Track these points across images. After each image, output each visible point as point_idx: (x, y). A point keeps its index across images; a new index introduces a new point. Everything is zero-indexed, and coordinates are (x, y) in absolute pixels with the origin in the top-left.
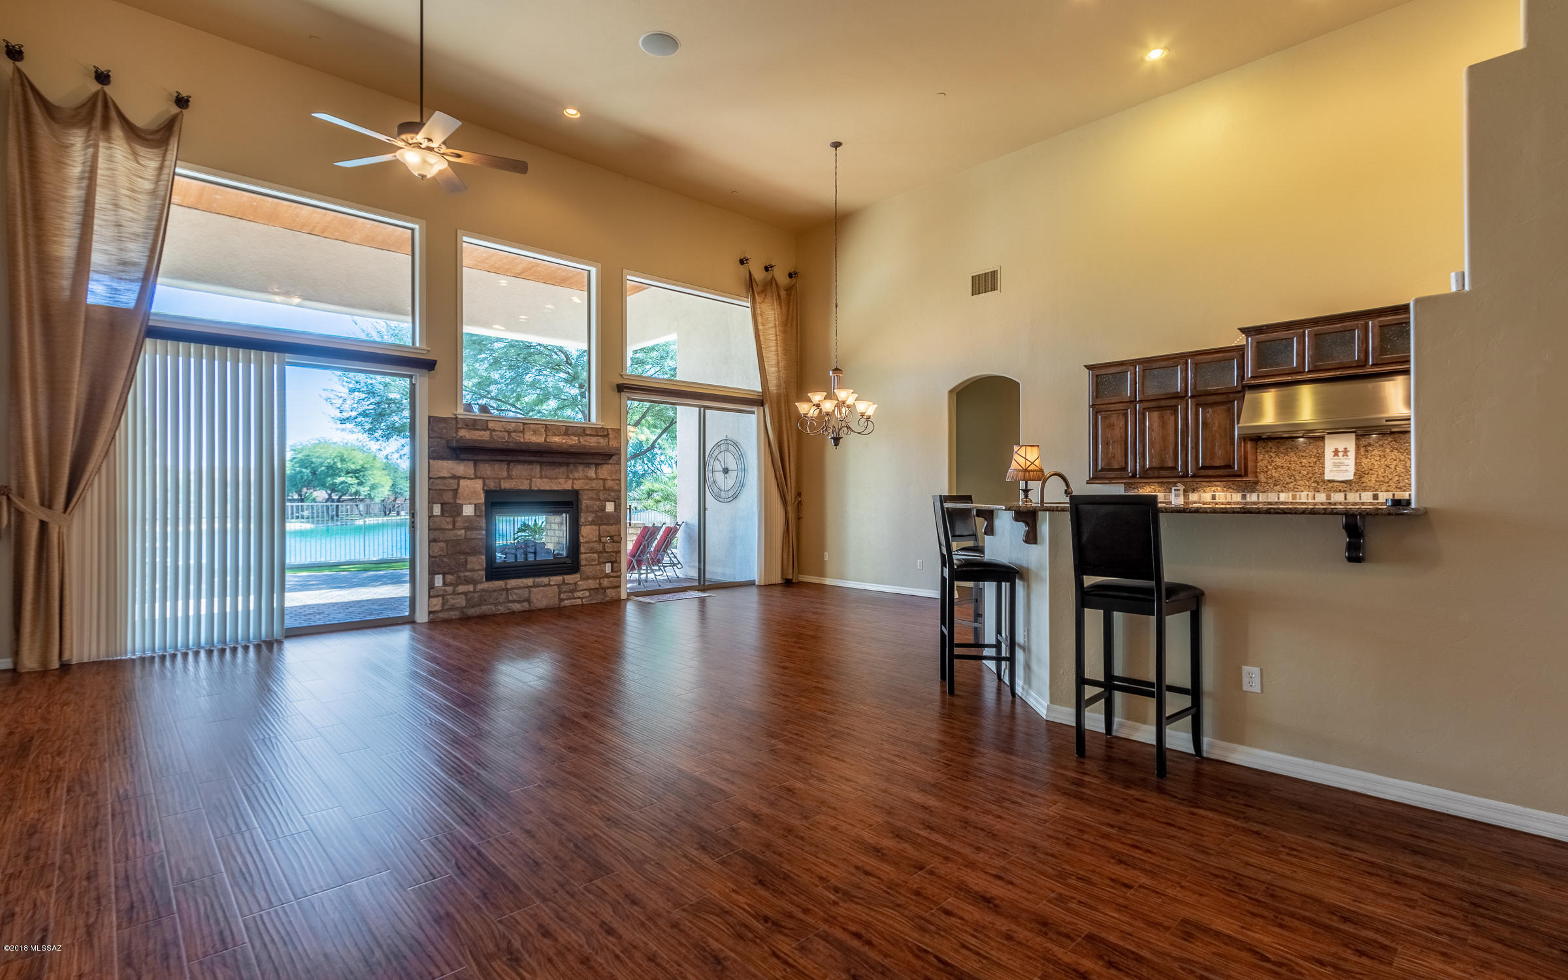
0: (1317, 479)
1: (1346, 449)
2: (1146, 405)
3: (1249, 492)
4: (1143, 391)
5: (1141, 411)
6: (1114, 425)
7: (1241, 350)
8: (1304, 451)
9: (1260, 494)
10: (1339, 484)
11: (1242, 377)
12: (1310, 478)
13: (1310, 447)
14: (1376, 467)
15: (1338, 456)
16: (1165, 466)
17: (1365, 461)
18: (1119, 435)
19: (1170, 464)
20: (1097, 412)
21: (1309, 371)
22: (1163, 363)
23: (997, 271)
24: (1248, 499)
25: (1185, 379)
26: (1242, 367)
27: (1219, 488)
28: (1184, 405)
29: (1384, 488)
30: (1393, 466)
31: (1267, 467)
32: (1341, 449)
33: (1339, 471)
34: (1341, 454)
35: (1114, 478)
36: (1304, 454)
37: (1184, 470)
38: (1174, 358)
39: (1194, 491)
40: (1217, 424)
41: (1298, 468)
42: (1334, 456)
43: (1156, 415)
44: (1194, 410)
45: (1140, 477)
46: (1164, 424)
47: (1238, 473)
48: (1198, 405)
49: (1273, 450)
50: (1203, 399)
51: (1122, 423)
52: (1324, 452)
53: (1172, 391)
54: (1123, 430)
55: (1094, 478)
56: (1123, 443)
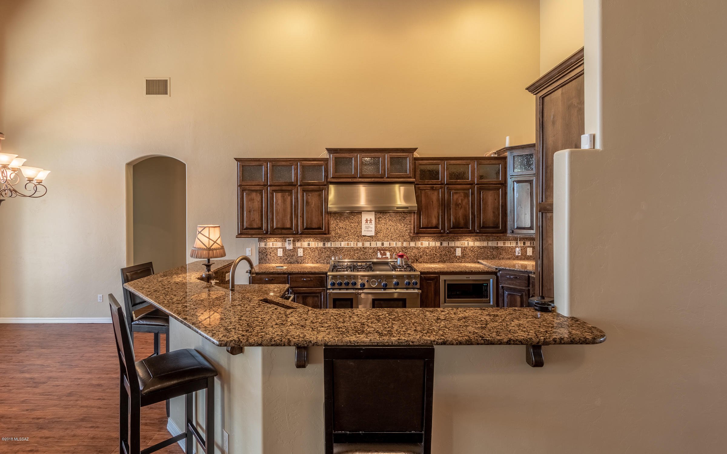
0: (358, 235)
1: (371, 219)
2: (274, 188)
3: (326, 241)
4: (272, 179)
5: (271, 192)
6: (254, 200)
7: (326, 160)
8: (353, 219)
9: (332, 243)
10: (367, 237)
11: (327, 177)
12: (355, 234)
13: (355, 218)
14: (383, 229)
15: (367, 223)
16: (285, 227)
17: (378, 226)
18: (257, 206)
19: (288, 226)
20: (243, 190)
21: (360, 177)
22: (284, 163)
23: (167, 80)
24: (326, 246)
25: (296, 174)
26: (327, 171)
27: (312, 240)
28: (296, 190)
29: (386, 240)
30: (389, 229)
31: (335, 228)
32: (369, 219)
33: (368, 231)
34: (369, 222)
35: (254, 234)
36: (352, 221)
37: (296, 230)
38: (290, 161)
39: (298, 241)
40: (314, 204)
41: (350, 228)
42: (366, 223)
43: (279, 195)
44: (301, 194)
45: (270, 234)
46: (284, 201)
47: (325, 233)
48: (304, 191)
49: (338, 218)
50: (307, 188)
51: (259, 199)
52: (361, 220)
53: (288, 180)
54: (260, 203)
55: (241, 234)
56: (260, 212)
